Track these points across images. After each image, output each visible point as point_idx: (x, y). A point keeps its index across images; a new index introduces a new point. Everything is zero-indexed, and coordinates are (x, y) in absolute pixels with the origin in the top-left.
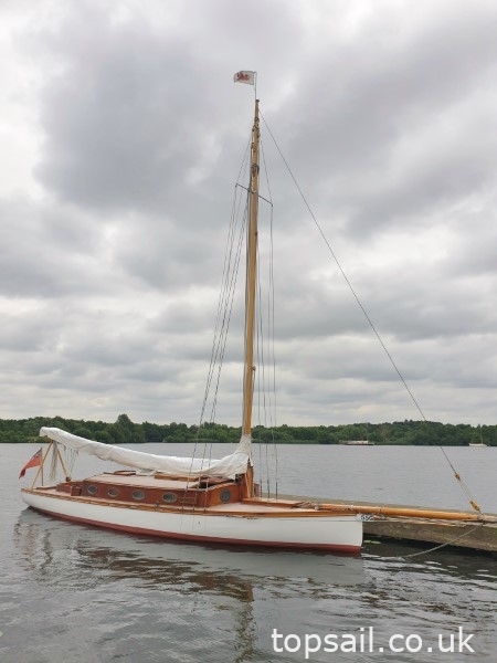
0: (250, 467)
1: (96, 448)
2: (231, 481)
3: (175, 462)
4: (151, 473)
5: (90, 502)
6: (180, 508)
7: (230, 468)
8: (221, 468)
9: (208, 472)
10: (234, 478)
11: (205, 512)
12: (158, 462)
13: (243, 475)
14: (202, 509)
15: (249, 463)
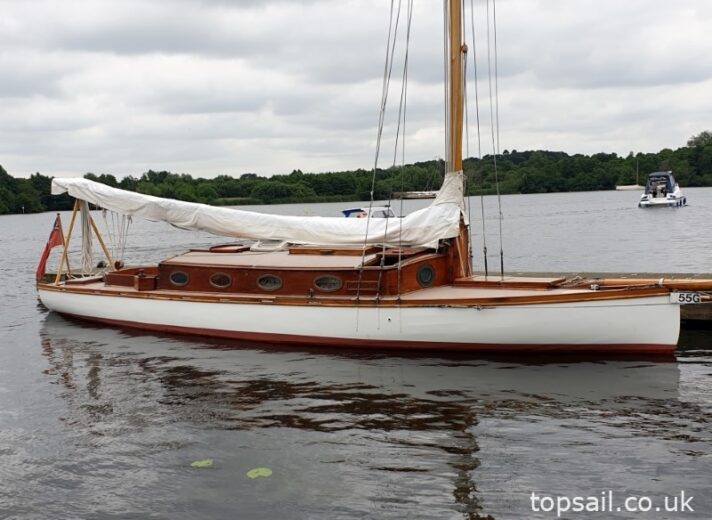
0: (463, 227)
1: (166, 209)
2: (430, 251)
3: (321, 226)
4: (280, 246)
5: (180, 298)
6: (354, 298)
7: (426, 231)
8: (409, 231)
9: (385, 238)
10: (434, 245)
11: (400, 303)
12: (288, 227)
13: (452, 240)
14: (395, 298)
15: (462, 220)
